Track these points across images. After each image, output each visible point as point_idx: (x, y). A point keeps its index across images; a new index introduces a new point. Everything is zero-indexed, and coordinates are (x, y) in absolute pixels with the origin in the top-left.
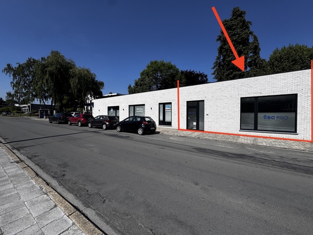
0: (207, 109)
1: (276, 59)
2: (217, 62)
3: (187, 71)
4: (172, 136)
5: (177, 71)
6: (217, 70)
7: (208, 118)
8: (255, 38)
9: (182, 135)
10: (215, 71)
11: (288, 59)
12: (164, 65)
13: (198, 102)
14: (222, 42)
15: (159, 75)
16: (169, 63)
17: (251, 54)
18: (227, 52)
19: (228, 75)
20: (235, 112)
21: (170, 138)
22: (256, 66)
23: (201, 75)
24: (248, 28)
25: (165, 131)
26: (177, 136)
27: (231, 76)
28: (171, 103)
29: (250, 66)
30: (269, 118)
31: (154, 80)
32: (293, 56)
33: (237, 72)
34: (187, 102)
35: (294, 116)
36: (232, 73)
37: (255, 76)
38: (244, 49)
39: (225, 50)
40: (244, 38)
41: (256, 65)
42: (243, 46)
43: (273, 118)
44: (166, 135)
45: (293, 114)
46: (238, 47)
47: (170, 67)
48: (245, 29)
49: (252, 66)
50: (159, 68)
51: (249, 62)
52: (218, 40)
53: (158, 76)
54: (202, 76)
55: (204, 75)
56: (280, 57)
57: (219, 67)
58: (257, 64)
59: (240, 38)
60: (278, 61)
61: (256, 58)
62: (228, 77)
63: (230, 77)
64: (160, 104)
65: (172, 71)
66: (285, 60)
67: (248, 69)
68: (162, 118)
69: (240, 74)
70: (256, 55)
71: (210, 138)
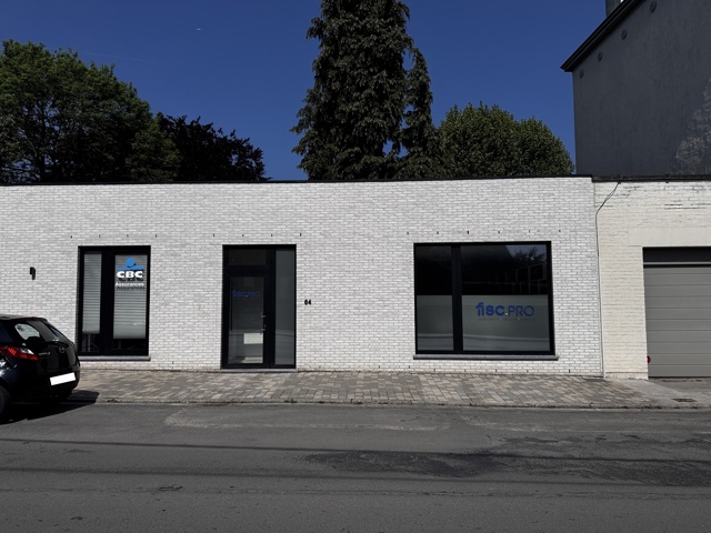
0: (308, 282)
1: (454, 138)
2: (308, 109)
3: (181, 121)
4: (167, 408)
5: (142, 112)
6: (310, 138)
7: (310, 314)
8: (420, 59)
9: (217, 397)
10: (303, 142)
11: (480, 142)
12: (79, 73)
13: (271, 250)
14: (328, 44)
15: (53, 113)
16: (106, 70)
17: (410, 108)
18: (343, 82)
19: (345, 163)
20: (398, 292)
21: (170, 421)
22: (425, 149)
23: (238, 146)
24: (401, 23)
25: (120, 383)
26: (194, 405)
27: (358, 167)
28: (145, 251)
29: (408, 144)
30: (490, 310)
31: (21, 133)
32: (489, 136)
33: (374, 159)
34: (226, 248)
35: (547, 304)
36: (358, 156)
37: (423, 177)
38: (391, 87)
39: (337, 75)
40: (391, 50)
41: (423, 144)
42: (390, 77)
43: (500, 311)
44: (132, 405)
45: (543, 299)
46: (374, 73)
47: (110, 91)
48: (392, 24)
49: (413, 145)
50: (53, 81)
51: (407, 132)
52: (312, 32)
53: (42, 117)
54: (244, 150)
55: (251, 148)
56: (464, 132)
57: (315, 127)
58: (426, 141)
59: (381, 47)
60: (459, 143)
61: (424, 122)
62: (347, 170)
63: (353, 172)
64: (84, 251)
65: (115, 106)
66: (474, 142)
67: (404, 152)
68: (93, 323)
69: (383, 165)
70: (423, 112)
71: (334, 397)
